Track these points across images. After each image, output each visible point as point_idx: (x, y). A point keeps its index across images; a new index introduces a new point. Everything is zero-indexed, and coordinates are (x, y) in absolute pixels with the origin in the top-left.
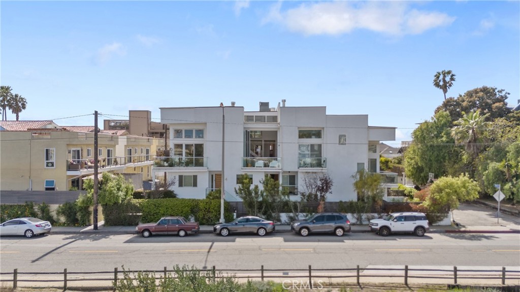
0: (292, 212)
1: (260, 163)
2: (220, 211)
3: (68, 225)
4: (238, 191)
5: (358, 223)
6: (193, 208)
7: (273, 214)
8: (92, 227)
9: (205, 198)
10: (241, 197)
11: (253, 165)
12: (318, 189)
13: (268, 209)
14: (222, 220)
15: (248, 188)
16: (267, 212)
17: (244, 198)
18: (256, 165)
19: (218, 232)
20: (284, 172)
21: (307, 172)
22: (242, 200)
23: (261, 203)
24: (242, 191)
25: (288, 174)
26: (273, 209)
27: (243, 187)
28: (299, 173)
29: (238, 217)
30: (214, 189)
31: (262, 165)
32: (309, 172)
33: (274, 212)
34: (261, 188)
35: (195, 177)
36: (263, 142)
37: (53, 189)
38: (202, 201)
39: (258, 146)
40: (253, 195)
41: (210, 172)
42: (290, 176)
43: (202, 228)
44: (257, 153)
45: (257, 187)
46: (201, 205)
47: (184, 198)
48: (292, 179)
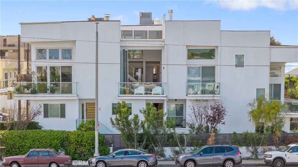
0: (178, 146)
1: (140, 89)
4: (115, 122)
5: (253, 157)
7: (156, 149)
9: (75, 130)
10: (119, 129)
12: (209, 119)
13: (149, 142)
14: (96, 153)
15: (126, 118)
16: (148, 145)
17: (122, 130)
18: (136, 92)
20: (169, 100)
22: (119, 132)
23: (141, 136)
24: (120, 122)
25: (175, 102)
26: (156, 142)
27: (120, 116)
28: (187, 101)
30: (85, 119)
31: (143, 92)
33: (156, 146)
34: (142, 118)
35: (63, 107)
36: (144, 65)
38: (73, 133)
39: (137, 69)
40: (132, 126)
41: (79, 100)
44: (136, 78)
45: (136, 117)
46: (72, 138)
47: (52, 129)
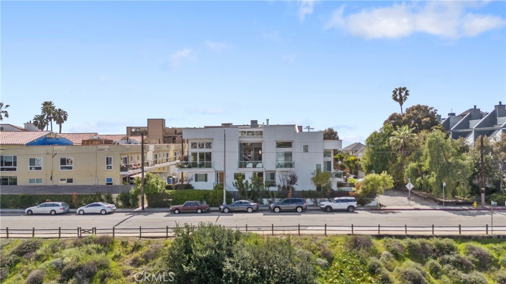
0: (271, 198)
2: (223, 198)
3: (124, 207)
4: (235, 184)
5: (315, 204)
6: (205, 196)
7: (258, 200)
8: (140, 208)
9: (213, 189)
10: (237, 188)
11: (245, 167)
12: (288, 182)
13: (255, 195)
14: (224, 203)
15: (242, 182)
16: (254, 198)
17: (239, 189)
18: (247, 166)
19: (222, 210)
20: (266, 171)
21: (281, 171)
22: (238, 190)
23: (250, 192)
24: (238, 184)
25: (270, 172)
26: (258, 196)
27: (238, 181)
28: (276, 172)
29: (235, 201)
30: (219, 183)
31: (251, 166)
32: (283, 171)
33: (259, 198)
34: (250, 182)
35: (206, 175)
37: (112, 184)
38: (211, 191)
40: (245, 186)
41: (216, 171)
42: (271, 174)
43: (212, 209)
45: (247, 181)
46: (211, 194)
47: (199, 189)
48: (273, 175)
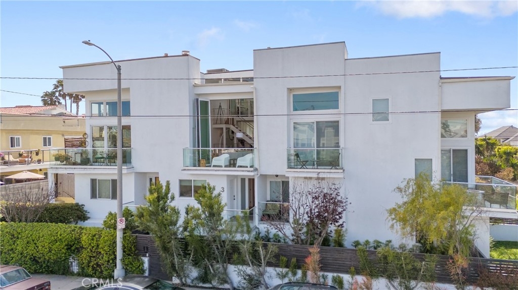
11: (209, 163)
14: (118, 269)
18: (213, 163)
21: (305, 178)
28: (291, 180)
32: (311, 178)
